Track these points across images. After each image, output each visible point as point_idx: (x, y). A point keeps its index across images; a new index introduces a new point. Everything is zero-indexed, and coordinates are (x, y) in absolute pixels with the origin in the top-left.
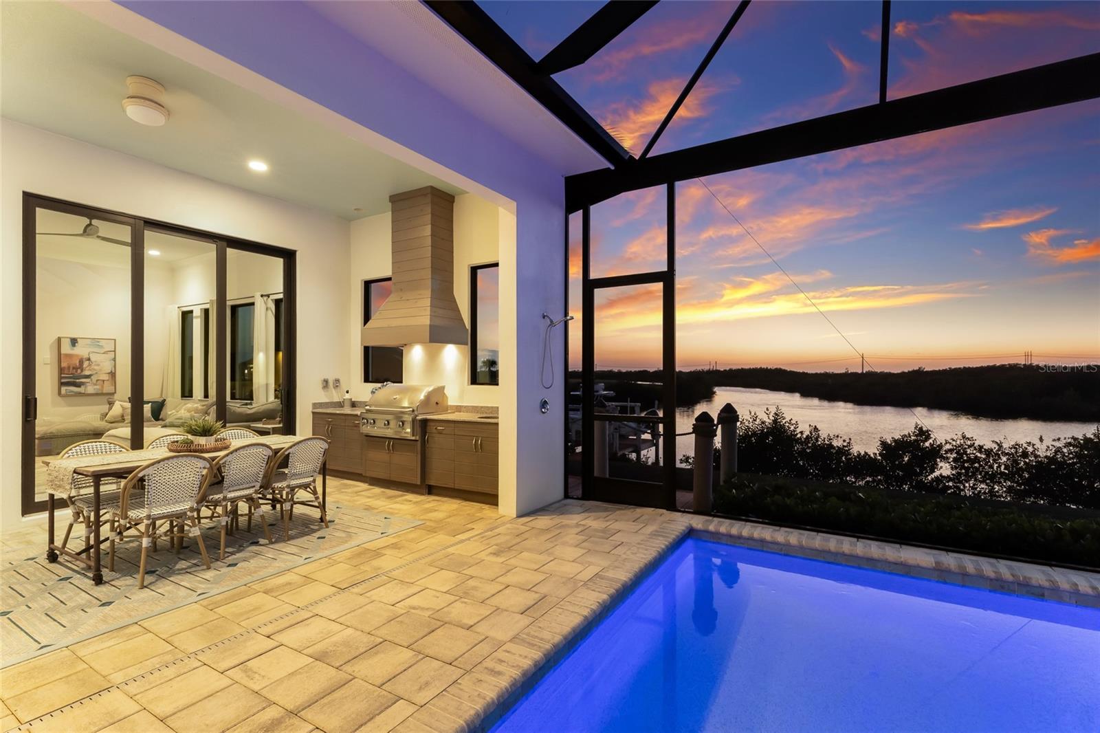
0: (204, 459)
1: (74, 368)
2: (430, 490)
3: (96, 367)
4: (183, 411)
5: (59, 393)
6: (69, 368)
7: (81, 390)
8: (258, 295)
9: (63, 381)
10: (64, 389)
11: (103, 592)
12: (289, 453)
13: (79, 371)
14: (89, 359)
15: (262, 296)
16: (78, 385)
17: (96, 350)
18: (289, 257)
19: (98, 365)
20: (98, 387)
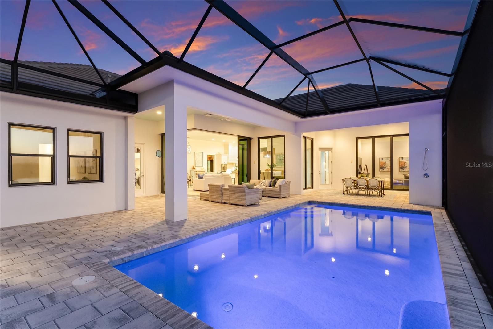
1: (403, 165)
5: (399, 171)
9: (400, 168)
14: (406, 163)
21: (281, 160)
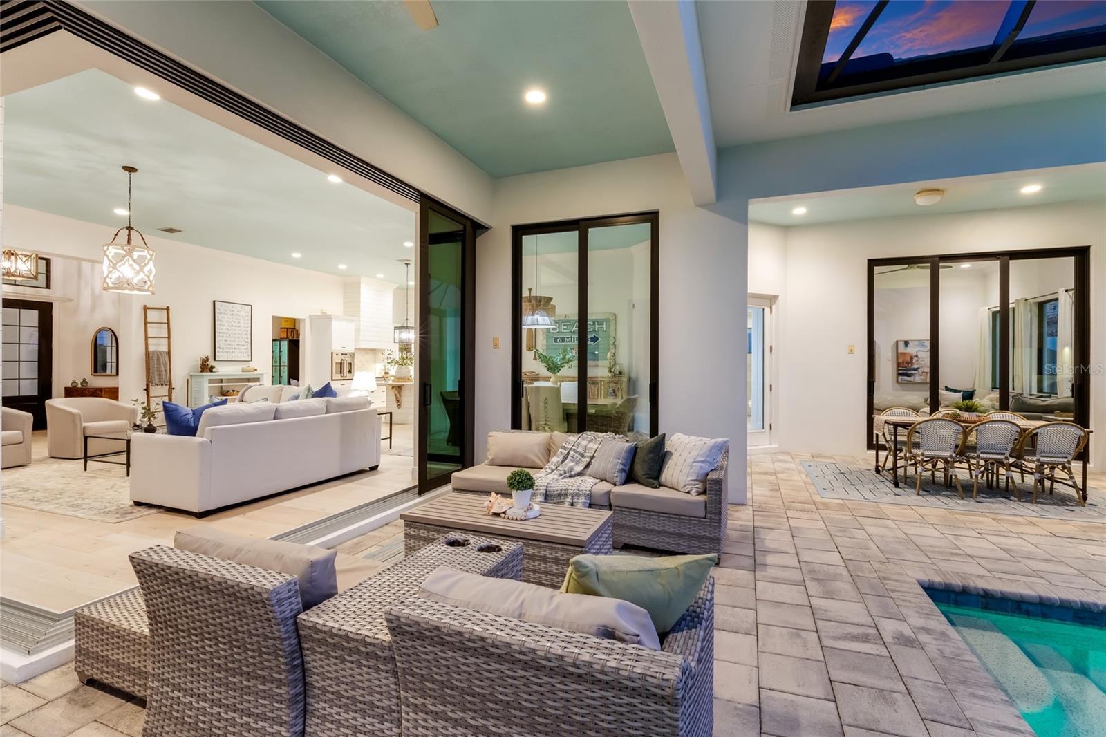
0: (961, 426)
1: (906, 363)
3: (922, 362)
4: (985, 400)
5: (897, 381)
6: (903, 363)
7: (911, 379)
8: (1063, 290)
9: (900, 372)
10: (900, 378)
11: (897, 491)
12: (1037, 433)
13: (910, 365)
14: (917, 356)
15: (1066, 291)
16: (909, 376)
17: (922, 349)
18: (1081, 253)
19: (923, 360)
20: (922, 377)
21: (563, 340)
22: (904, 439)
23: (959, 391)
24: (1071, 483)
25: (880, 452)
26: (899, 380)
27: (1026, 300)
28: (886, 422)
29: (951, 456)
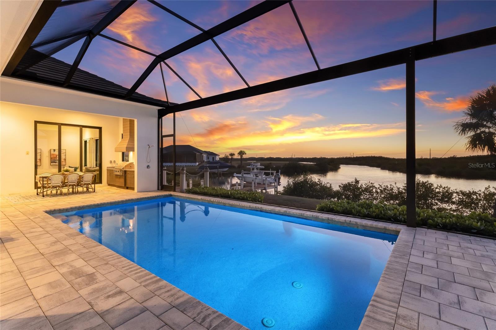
0: (63, 176)
1: (54, 158)
2: (127, 188)
9: (52, 161)
10: (52, 163)
12: (83, 176)
13: (56, 159)
16: (55, 163)
18: (100, 128)
22: (46, 182)
23: (73, 167)
24: (91, 188)
25: (38, 190)
26: (52, 164)
27: (92, 138)
28: (40, 177)
29: (60, 185)
